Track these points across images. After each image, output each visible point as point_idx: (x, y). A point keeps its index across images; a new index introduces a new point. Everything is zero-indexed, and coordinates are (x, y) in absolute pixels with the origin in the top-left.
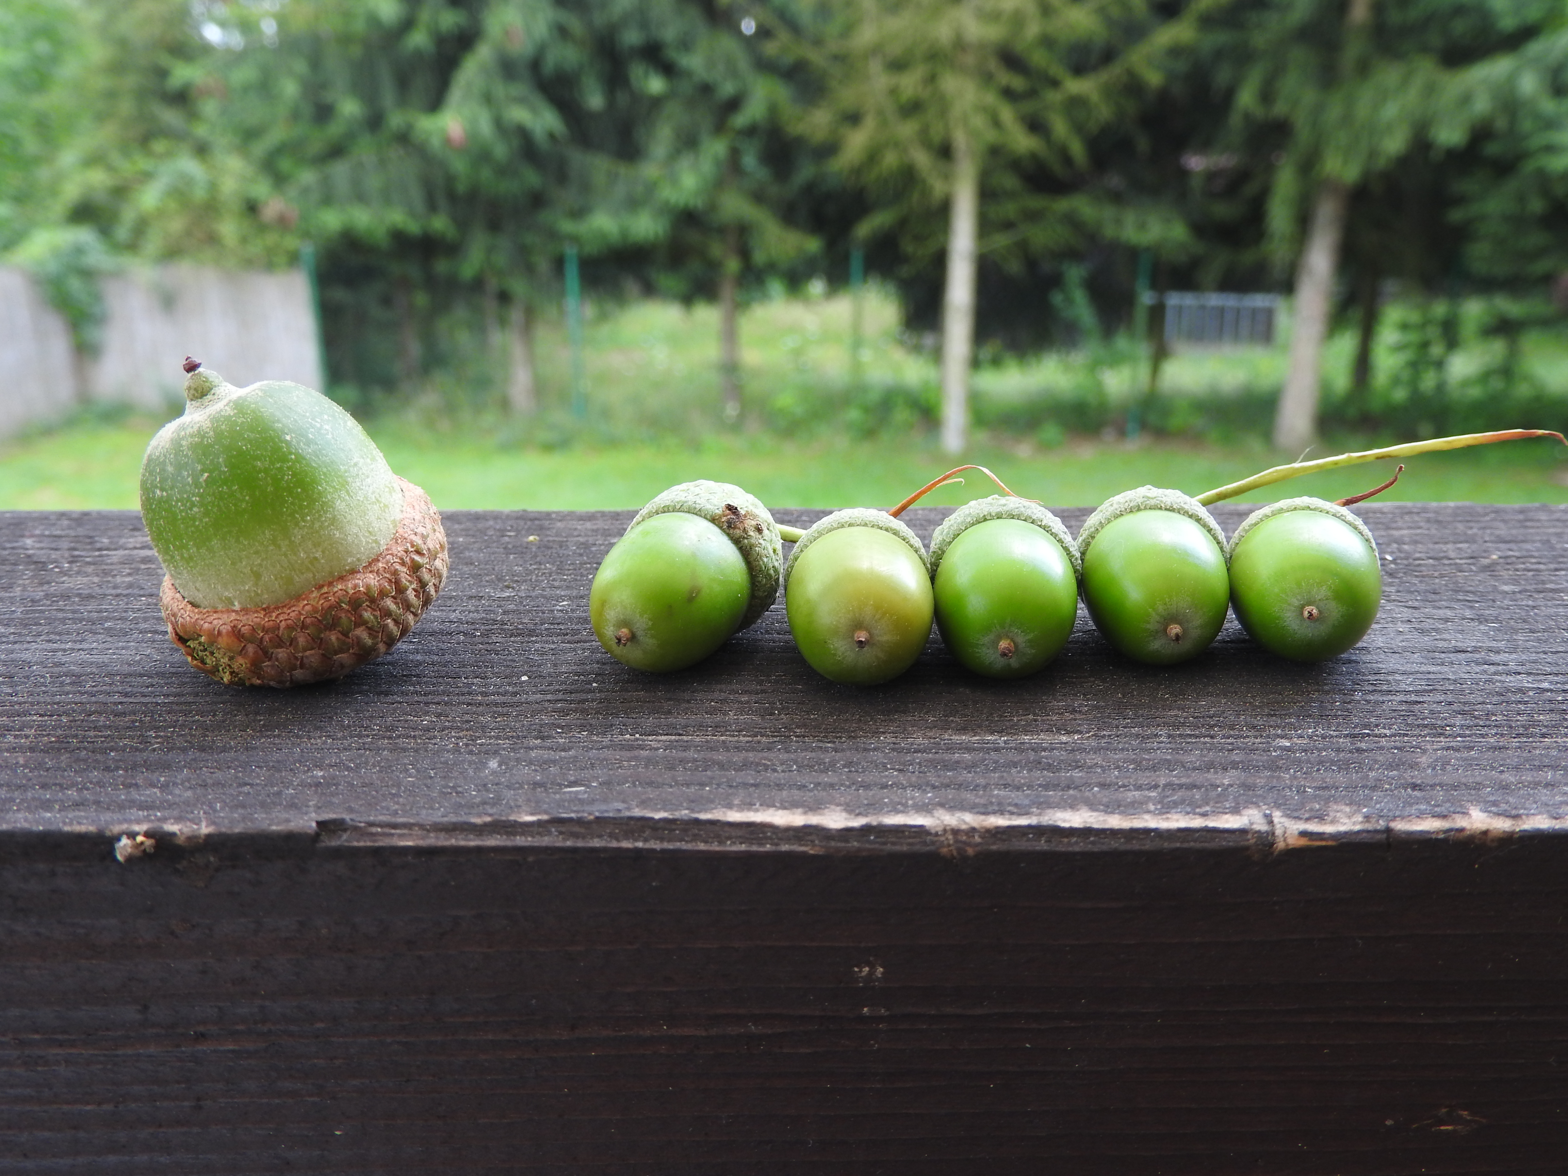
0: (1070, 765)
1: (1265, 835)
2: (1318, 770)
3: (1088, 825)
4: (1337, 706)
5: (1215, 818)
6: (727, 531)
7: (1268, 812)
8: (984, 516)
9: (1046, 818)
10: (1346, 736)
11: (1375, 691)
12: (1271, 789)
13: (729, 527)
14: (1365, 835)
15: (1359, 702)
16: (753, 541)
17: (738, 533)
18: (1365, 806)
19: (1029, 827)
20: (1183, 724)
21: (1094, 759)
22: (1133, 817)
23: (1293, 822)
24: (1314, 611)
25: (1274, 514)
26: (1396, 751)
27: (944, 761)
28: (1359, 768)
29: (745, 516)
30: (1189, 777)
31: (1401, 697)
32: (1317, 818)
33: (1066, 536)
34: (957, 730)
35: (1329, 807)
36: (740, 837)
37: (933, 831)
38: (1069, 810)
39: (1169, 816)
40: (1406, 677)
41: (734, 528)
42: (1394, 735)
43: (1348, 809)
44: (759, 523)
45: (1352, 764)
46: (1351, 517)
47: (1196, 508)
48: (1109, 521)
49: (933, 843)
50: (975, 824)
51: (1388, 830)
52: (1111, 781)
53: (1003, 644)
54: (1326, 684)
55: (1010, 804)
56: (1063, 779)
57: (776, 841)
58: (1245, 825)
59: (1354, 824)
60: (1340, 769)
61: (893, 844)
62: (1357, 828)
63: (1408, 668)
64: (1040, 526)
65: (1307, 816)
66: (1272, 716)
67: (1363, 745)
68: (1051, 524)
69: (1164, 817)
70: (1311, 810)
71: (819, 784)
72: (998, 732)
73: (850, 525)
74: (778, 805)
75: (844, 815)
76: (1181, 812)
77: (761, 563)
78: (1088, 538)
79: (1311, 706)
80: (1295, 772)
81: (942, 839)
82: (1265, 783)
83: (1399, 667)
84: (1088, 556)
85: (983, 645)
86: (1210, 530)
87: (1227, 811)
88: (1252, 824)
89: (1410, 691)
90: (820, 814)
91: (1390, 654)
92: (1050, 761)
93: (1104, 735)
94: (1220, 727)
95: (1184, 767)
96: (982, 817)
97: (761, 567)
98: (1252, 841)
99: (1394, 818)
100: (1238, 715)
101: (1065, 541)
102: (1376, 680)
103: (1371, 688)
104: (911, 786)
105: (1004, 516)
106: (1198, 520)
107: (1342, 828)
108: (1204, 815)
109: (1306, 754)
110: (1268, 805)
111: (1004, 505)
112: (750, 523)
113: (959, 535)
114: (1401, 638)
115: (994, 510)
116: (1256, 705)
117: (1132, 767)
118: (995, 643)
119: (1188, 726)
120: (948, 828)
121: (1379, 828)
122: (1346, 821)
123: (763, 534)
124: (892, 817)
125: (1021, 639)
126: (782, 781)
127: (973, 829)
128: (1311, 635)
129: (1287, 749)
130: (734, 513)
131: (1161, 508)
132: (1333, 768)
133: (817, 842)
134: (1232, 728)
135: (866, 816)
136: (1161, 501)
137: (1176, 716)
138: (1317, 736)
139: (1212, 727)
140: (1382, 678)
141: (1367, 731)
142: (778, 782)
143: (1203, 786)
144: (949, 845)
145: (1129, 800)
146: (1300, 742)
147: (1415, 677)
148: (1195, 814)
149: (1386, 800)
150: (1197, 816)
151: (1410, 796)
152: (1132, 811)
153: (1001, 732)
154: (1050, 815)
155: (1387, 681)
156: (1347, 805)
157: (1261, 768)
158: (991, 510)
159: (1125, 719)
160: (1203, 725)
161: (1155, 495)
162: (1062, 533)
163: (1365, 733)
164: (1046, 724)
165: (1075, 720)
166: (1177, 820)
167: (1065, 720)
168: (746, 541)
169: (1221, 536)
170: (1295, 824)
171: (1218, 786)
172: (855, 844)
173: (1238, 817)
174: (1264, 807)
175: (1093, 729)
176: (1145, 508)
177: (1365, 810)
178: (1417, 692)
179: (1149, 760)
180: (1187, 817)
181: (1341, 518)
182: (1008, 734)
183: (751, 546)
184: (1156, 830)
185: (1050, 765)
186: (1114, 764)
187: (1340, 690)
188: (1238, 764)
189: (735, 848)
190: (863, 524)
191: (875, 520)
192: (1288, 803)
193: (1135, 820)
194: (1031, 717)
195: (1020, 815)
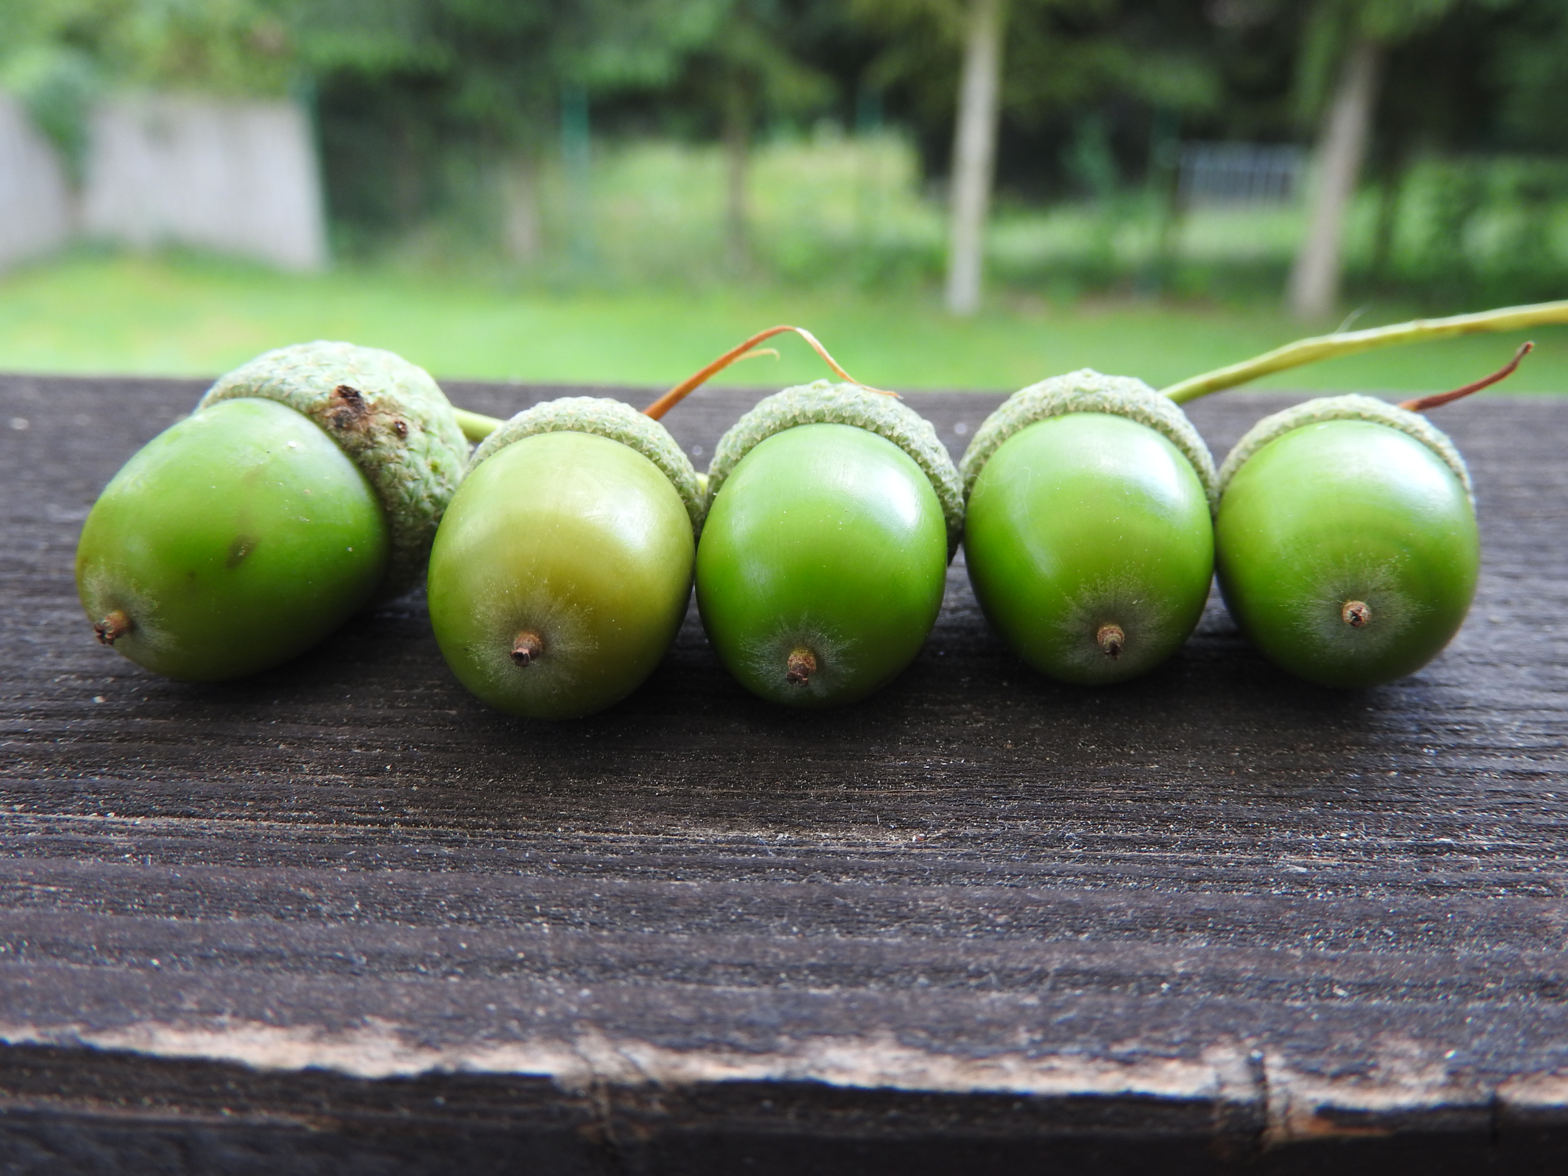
0: (886, 913)
1: (1247, 1110)
2: (1359, 935)
3: (887, 1083)
4: (1392, 779)
5: (1146, 1070)
6: (335, 433)
7: (1256, 1054)
8: (794, 417)
9: (804, 1062)
10: (1409, 849)
11: (1458, 746)
12: (1265, 988)
13: (339, 427)
14: (1448, 1116)
15: (1430, 771)
16: (383, 452)
17: (354, 437)
18: (1452, 1044)
19: (766, 1086)
20: (1113, 815)
21: (932, 899)
22: (981, 1063)
23: (1305, 1084)
24: (1364, 611)
25: (1300, 424)
26: (1502, 891)
27: (647, 896)
28: (1436, 932)
29: (374, 407)
30: (1108, 952)
31: (1502, 762)
32: (1352, 1073)
33: (936, 456)
34: (701, 816)
35: (1378, 1044)
36: (173, 1090)
37: (568, 1089)
38: (855, 1042)
39: (1056, 1062)
40: (1509, 716)
41: (349, 429)
42: (1495, 850)
43: (1416, 1050)
44: (401, 419)
45: (1422, 921)
46: (1431, 433)
47: (1164, 411)
48: (1014, 430)
49: (564, 1114)
50: (656, 1074)
51: (1496, 1105)
52: (954, 959)
53: (796, 658)
54: (1373, 730)
55: (740, 1025)
56: (863, 950)
57: (244, 1101)
58: (1208, 1089)
59: (1429, 1088)
60: (1399, 933)
61: (483, 1114)
62: (1435, 1099)
63: (1511, 697)
64: (890, 438)
65: (1334, 1068)
66: (1276, 798)
67: (1441, 875)
68: (909, 434)
69: (1045, 1064)
70: (1344, 1051)
71: (381, 954)
72: (774, 822)
73: (556, 428)
74: (269, 1013)
75: (394, 1044)
76: (1079, 1053)
77: (401, 490)
78: (979, 458)
79: (1346, 779)
80: (1313, 938)
81: (585, 1105)
82: (1255, 971)
83: (1494, 694)
84: (976, 491)
85: (762, 656)
86: (1186, 451)
87: (1174, 1051)
88: (1222, 1084)
89: (1519, 748)
90: (347, 1042)
91: (1478, 668)
92: (850, 902)
93: (966, 836)
94: (1181, 821)
95: (1102, 922)
96: (674, 1058)
97: (401, 498)
98: (1219, 1126)
99: (1508, 1077)
100: (1214, 799)
101: (934, 465)
102: (1458, 723)
103: (1451, 740)
104: (563, 965)
105: (828, 419)
106: (1167, 432)
107: (1405, 1100)
108: (1127, 1062)
109: (1336, 893)
110: (1258, 1035)
111: (830, 399)
112: (381, 422)
113: (751, 448)
114: (1495, 634)
115: (811, 407)
116: (1247, 775)
117: (1001, 920)
118: (782, 655)
119: (1122, 819)
120: (601, 1081)
121: (1477, 1099)
122: (1410, 1080)
123: (408, 440)
124: (490, 1053)
125: (829, 652)
126: (311, 947)
127: (651, 1086)
128: (1353, 651)
129: (1301, 880)
130: (351, 402)
131: (1103, 411)
132: (1386, 931)
133: (327, 1107)
134: (1201, 825)
135: (437, 1049)
136: (1105, 399)
137: (1103, 795)
138: (1356, 847)
139: (1164, 821)
140: (1468, 718)
141: (1448, 840)
142: (301, 949)
143: (1133, 978)
144: (600, 1118)
145: (980, 1016)
146: (1325, 862)
147: (1524, 717)
148: (1109, 1058)
149: (1490, 1027)
150: (1111, 1065)
151: (1536, 1013)
152: (983, 1049)
153: (781, 822)
154: (812, 1054)
155: (1478, 724)
156: (1414, 1037)
157: (1250, 928)
158: (807, 408)
159: (1009, 799)
160: (1149, 817)
161: (1095, 386)
162: (927, 451)
163: (1444, 844)
164: (865, 808)
165: (920, 798)
166: (1071, 1074)
167: (902, 797)
168: (370, 452)
169: (1206, 460)
170: (1309, 1088)
171: (1164, 979)
172: (405, 1113)
173: (1194, 1069)
174: (1251, 1042)
175: (949, 819)
176: (1077, 410)
177: (1450, 1054)
178: (1530, 751)
179: (1038, 903)
180: (1091, 1065)
181: (1415, 435)
182: (792, 826)
183: (381, 462)
184: (1024, 1098)
185: (846, 910)
186: (969, 912)
187: (1398, 743)
188: (1206, 917)
189: (155, 1115)
190: (577, 427)
191: (599, 421)
192: (1298, 1030)
193: (984, 1073)
194: (842, 788)
195: (751, 1052)
